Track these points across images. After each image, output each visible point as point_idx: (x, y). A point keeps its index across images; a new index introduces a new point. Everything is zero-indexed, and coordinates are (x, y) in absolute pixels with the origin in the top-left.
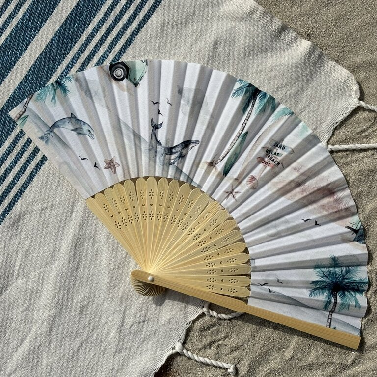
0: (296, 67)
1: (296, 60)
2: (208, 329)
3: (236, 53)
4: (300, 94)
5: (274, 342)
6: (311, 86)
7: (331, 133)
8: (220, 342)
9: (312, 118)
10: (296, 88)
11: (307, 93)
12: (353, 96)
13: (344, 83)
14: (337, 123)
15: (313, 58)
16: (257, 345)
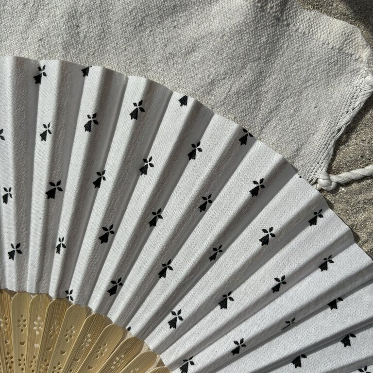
0: (240, 32)
1: (238, 19)
3: (116, 29)
4: (259, 86)
6: (276, 66)
7: (331, 152)
9: (289, 130)
10: (248, 75)
11: (272, 82)
12: (362, 71)
13: (340, 49)
14: (339, 130)
15: (272, 8)
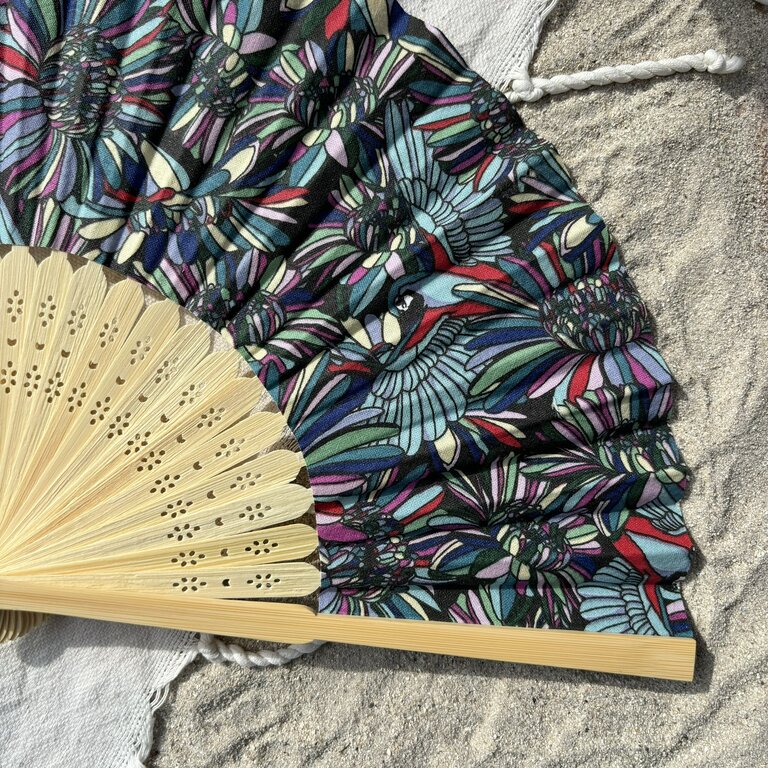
2: (223, 702)
5: (435, 712)
8: (268, 737)
16: (382, 728)
